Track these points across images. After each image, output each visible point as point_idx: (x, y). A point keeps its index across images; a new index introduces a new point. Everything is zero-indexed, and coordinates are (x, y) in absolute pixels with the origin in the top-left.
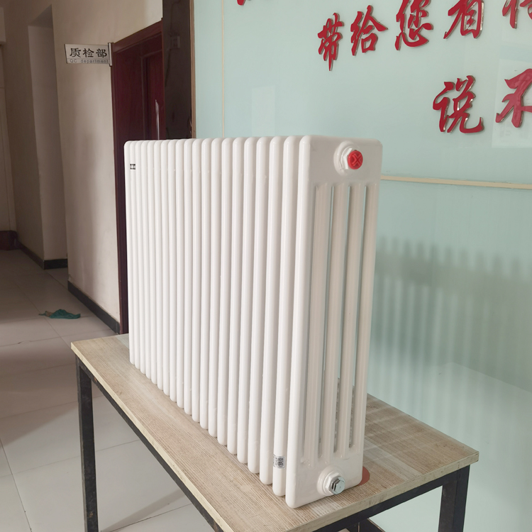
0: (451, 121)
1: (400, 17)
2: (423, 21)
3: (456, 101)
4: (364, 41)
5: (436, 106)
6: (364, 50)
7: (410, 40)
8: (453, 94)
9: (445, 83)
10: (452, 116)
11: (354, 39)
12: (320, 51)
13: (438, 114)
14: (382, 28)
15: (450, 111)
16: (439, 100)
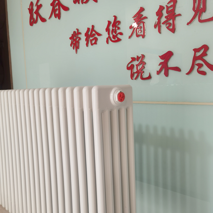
0: (136, 75)
1: (107, 30)
2: (118, 31)
3: (137, 65)
4: (91, 41)
5: (128, 68)
6: (92, 44)
7: (113, 40)
8: (135, 63)
9: (131, 58)
10: (136, 73)
11: (87, 40)
12: (71, 45)
13: (130, 71)
14: (99, 35)
15: (135, 70)
16: (129, 66)
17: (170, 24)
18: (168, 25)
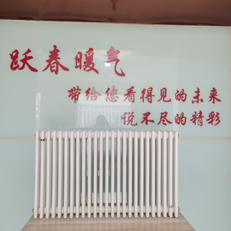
0: (127, 123)
1: (107, 93)
2: (116, 96)
4: (92, 97)
5: (122, 118)
8: (127, 116)
9: (125, 113)
12: (69, 96)
14: (99, 95)
15: (127, 120)
17: (149, 99)
18: (148, 99)
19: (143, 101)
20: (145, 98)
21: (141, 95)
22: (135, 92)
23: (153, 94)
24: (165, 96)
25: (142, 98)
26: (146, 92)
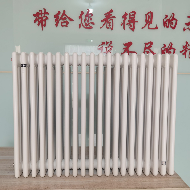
1: (80, 17)
2: (90, 21)
4: (62, 23)
6: (62, 26)
8: (105, 46)
9: (102, 42)
11: (57, 21)
12: (35, 22)
13: (100, 51)
14: (71, 20)
16: (100, 47)
17: (131, 26)
19: (124, 28)
20: (127, 24)
21: (121, 20)
22: (114, 17)
23: (136, 19)
24: (151, 22)
25: (123, 24)
26: (128, 17)
